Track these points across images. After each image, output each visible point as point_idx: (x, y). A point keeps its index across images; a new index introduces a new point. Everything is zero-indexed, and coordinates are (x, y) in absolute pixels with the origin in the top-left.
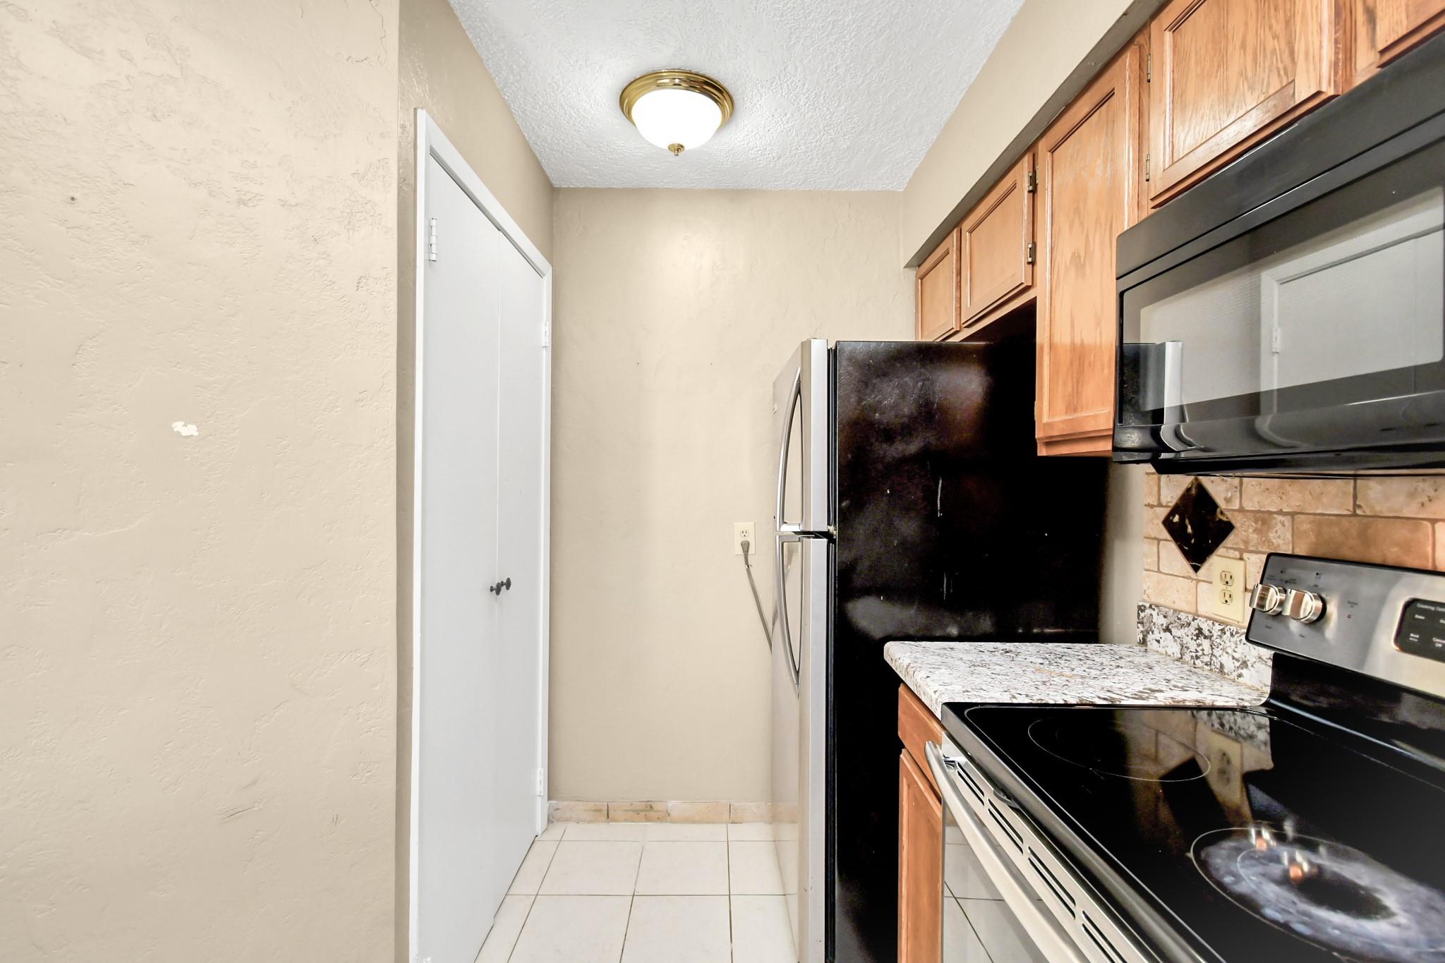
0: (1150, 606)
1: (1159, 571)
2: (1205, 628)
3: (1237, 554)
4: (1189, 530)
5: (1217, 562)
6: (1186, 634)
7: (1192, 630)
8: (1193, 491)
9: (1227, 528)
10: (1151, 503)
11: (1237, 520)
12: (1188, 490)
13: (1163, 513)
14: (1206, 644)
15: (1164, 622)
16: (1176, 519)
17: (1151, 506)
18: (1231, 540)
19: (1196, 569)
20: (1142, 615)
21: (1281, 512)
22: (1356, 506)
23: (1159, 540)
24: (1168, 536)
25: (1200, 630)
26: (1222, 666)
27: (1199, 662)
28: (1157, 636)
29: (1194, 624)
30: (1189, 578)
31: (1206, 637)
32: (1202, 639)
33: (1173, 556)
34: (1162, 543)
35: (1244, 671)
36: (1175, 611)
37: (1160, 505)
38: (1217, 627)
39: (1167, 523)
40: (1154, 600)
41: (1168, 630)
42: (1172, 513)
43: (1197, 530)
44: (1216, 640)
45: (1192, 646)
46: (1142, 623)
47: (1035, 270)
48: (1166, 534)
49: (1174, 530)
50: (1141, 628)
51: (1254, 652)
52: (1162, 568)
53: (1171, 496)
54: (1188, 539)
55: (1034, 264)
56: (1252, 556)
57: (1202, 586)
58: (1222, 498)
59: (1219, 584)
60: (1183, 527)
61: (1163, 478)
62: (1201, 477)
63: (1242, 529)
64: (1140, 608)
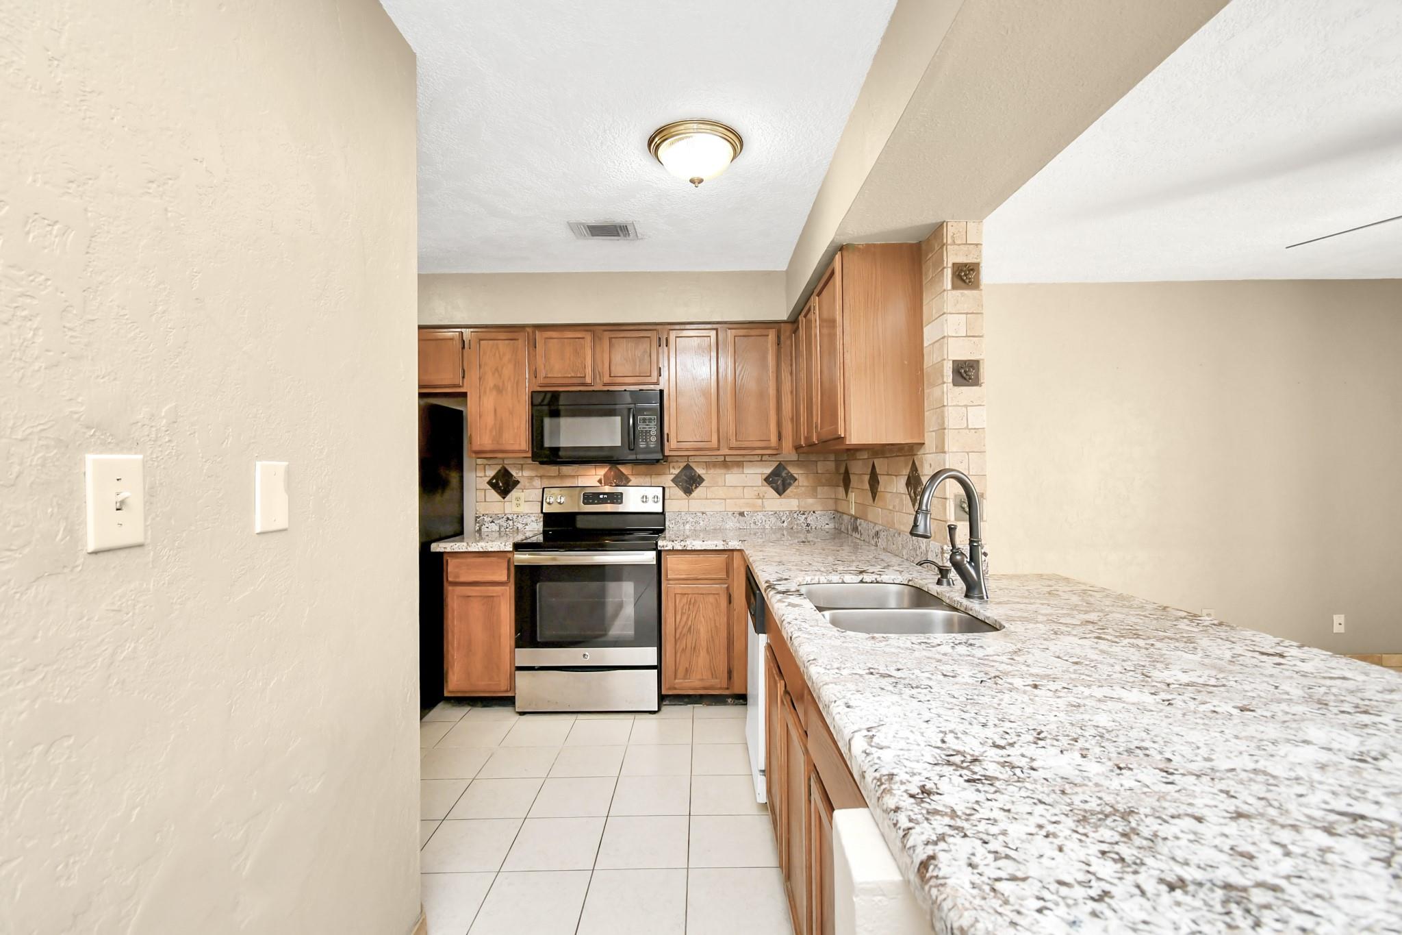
0: (483, 515)
1: (485, 501)
2: (510, 517)
3: (521, 491)
4: (501, 484)
5: (514, 494)
6: (503, 522)
7: (505, 519)
8: (502, 471)
9: (518, 482)
10: (480, 475)
11: (520, 480)
12: (500, 470)
13: (488, 479)
14: (511, 522)
15: (491, 520)
16: (494, 481)
17: (481, 477)
18: (519, 486)
19: (504, 498)
20: (478, 520)
21: (536, 476)
22: (559, 473)
23: (485, 490)
25: (508, 519)
26: (518, 531)
27: (507, 530)
28: (487, 526)
29: (505, 517)
30: (501, 502)
31: (511, 520)
32: (509, 521)
33: (493, 495)
34: (487, 491)
35: (527, 527)
36: (495, 514)
37: (485, 476)
38: (516, 515)
39: (490, 483)
40: (484, 513)
41: (492, 522)
42: (492, 479)
43: (504, 484)
44: (515, 520)
45: (505, 524)
46: (478, 523)
47: (465, 380)
48: (489, 487)
49: (493, 485)
50: (478, 525)
51: (530, 520)
52: (487, 500)
53: (491, 473)
54: (500, 487)
55: (463, 377)
56: (527, 491)
57: (507, 504)
58: (515, 473)
59: (515, 502)
60: (497, 483)
61: (487, 467)
62: (505, 466)
63: (523, 482)
64: (477, 517)
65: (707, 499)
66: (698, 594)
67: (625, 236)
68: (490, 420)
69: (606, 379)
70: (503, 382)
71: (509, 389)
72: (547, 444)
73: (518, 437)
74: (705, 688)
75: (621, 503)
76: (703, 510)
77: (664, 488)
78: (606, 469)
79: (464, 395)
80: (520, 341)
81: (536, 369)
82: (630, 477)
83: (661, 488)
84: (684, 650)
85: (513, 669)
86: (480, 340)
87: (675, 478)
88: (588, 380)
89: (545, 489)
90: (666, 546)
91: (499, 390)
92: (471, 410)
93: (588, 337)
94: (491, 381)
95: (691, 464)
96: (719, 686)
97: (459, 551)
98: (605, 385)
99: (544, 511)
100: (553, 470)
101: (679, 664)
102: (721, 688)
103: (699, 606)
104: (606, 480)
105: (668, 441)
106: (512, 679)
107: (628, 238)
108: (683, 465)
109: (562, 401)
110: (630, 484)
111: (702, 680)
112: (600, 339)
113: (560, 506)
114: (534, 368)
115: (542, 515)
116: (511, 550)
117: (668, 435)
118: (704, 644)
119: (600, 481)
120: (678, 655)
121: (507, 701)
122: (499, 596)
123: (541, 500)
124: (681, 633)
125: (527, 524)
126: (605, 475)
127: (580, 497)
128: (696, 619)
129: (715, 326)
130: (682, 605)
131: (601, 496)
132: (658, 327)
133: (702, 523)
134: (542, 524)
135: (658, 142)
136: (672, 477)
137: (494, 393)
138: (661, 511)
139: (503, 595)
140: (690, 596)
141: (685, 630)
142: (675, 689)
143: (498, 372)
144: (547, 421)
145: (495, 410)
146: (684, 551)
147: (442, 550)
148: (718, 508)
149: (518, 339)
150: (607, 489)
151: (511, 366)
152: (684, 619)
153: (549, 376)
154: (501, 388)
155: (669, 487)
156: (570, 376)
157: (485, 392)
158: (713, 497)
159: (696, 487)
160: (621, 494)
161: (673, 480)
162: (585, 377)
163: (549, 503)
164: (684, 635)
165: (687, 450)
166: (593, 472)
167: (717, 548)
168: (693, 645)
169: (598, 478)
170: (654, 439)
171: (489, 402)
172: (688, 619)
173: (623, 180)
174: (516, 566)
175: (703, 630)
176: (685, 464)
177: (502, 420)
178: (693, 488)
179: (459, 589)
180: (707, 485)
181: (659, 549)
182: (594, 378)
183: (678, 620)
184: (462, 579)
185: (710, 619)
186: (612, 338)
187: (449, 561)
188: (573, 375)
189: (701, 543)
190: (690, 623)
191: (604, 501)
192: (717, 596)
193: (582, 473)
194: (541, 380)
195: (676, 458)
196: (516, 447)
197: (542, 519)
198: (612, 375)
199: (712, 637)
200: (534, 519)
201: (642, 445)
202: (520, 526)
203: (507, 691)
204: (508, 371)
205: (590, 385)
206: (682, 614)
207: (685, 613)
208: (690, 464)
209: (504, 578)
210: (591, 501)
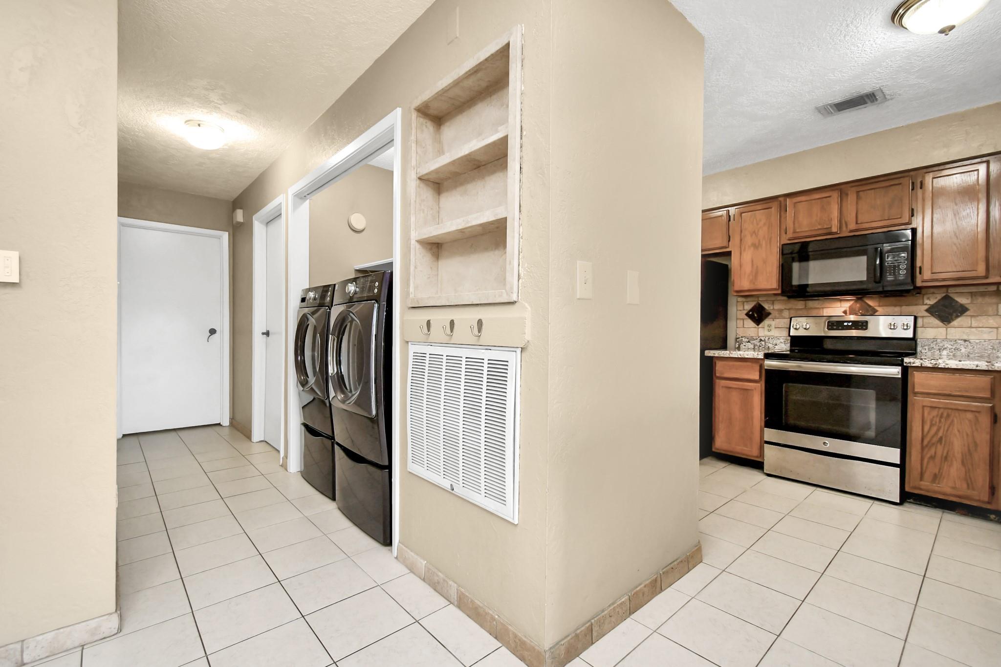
0: (741, 337)
1: (743, 327)
2: (763, 339)
3: (772, 320)
4: (756, 315)
5: (767, 322)
6: (757, 342)
7: (758, 340)
8: (757, 305)
9: (769, 314)
10: (740, 309)
11: (771, 312)
12: (755, 305)
13: (745, 312)
14: (763, 343)
15: (747, 340)
16: (751, 313)
17: (741, 310)
18: (770, 316)
19: (758, 325)
20: (738, 340)
21: (785, 309)
22: (806, 305)
23: (743, 319)
24: (747, 318)
25: (761, 340)
26: (769, 347)
27: (760, 346)
28: (744, 344)
30: (756, 328)
31: (763, 341)
32: (762, 342)
33: (750, 323)
34: (745, 320)
35: (776, 346)
36: (751, 337)
37: (744, 310)
38: (767, 338)
39: (747, 314)
40: (741, 335)
41: (749, 342)
42: (749, 311)
43: (758, 315)
44: (766, 341)
45: (758, 344)
46: (738, 342)
47: (730, 243)
48: (746, 317)
49: (750, 315)
50: (737, 343)
51: (779, 341)
52: (745, 326)
53: (748, 307)
54: (755, 317)
55: (729, 241)
56: (777, 320)
57: (760, 329)
58: (766, 306)
59: (766, 328)
60: (753, 315)
61: (745, 303)
62: (760, 302)
63: (774, 314)
64: (737, 338)
65: (971, 327)
66: (952, 409)
67: (872, 102)
68: (748, 268)
69: (852, 226)
70: (759, 241)
71: (764, 245)
72: (795, 282)
73: (770, 280)
74: (959, 497)
75: (866, 329)
76: (965, 337)
77: (916, 318)
78: (852, 303)
79: (728, 254)
80: (773, 208)
81: (786, 228)
82: (877, 308)
83: (913, 317)
84: (932, 458)
85: (763, 442)
86: (741, 213)
87: (929, 308)
88: (834, 230)
89: (793, 318)
90: (914, 363)
91: (756, 246)
92: (734, 263)
93: (835, 195)
94: (749, 240)
95: (951, 295)
96: (977, 498)
97: (724, 356)
98: (851, 231)
99: (791, 334)
100: (799, 304)
101: (926, 468)
102: (979, 501)
103: (953, 421)
104: (852, 311)
105: (920, 273)
106: (761, 449)
107: (876, 103)
108: (939, 297)
109: (811, 248)
110: (876, 314)
111: (954, 488)
112: (847, 195)
113: (805, 331)
114: (785, 227)
115: (789, 338)
116: (763, 357)
117: (920, 268)
118: (959, 456)
119: (845, 312)
120: (926, 461)
121: (757, 465)
122: (752, 390)
123: (788, 327)
124: (929, 442)
125: (776, 345)
126: (850, 307)
127: (825, 323)
128: (949, 432)
129: (984, 159)
130: (931, 417)
131: (846, 324)
132: (912, 173)
133: (963, 350)
134: (789, 345)
135: (902, 13)
136: (926, 307)
137: (752, 248)
138: (911, 335)
139: (755, 389)
140: (941, 410)
141: (935, 439)
142: (921, 489)
143: (755, 234)
144: (796, 266)
145: (752, 261)
146: (935, 369)
147: (712, 355)
148: (986, 337)
149: (771, 208)
150: (852, 318)
151: (765, 228)
152: (934, 429)
153: (797, 231)
154: (757, 244)
155: (923, 317)
156: (816, 228)
157: (745, 250)
158: (981, 326)
159: (957, 317)
160: (867, 322)
161: (927, 311)
162: (831, 228)
163: (796, 329)
164: (933, 444)
165: (944, 280)
166: (838, 304)
167: (978, 368)
168: (945, 454)
169: (843, 309)
170: (903, 272)
171: (747, 256)
172: (938, 430)
173: (867, 57)
174: (766, 369)
175: (958, 445)
176: (944, 295)
177: (757, 267)
178: (953, 317)
179: (723, 383)
180: (972, 314)
181: (905, 365)
182: (841, 227)
183: (926, 428)
184: (726, 375)
185: (967, 435)
186: (859, 192)
187: (717, 363)
188: (820, 227)
189: (957, 362)
190: (940, 434)
191: (848, 328)
192: (977, 414)
193: (827, 305)
194: (790, 235)
195: (932, 290)
196: (769, 287)
197: (789, 341)
198: (859, 222)
199: (969, 450)
200: (782, 341)
201: (890, 278)
202: (770, 345)
203: (757, 457)
204: (763, 232)
205: (836, 233)
206: (932, 425)
207: (935, 424)
208: (949, 294)
209: (757, 377)
210: (835, 327)
